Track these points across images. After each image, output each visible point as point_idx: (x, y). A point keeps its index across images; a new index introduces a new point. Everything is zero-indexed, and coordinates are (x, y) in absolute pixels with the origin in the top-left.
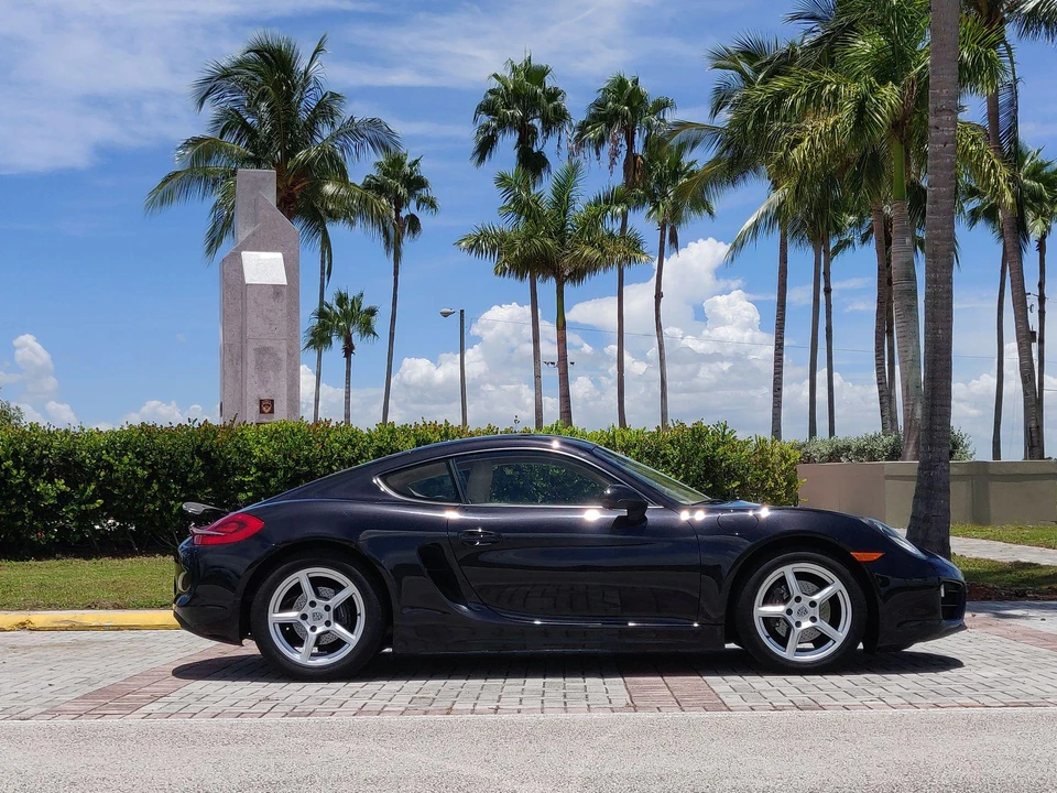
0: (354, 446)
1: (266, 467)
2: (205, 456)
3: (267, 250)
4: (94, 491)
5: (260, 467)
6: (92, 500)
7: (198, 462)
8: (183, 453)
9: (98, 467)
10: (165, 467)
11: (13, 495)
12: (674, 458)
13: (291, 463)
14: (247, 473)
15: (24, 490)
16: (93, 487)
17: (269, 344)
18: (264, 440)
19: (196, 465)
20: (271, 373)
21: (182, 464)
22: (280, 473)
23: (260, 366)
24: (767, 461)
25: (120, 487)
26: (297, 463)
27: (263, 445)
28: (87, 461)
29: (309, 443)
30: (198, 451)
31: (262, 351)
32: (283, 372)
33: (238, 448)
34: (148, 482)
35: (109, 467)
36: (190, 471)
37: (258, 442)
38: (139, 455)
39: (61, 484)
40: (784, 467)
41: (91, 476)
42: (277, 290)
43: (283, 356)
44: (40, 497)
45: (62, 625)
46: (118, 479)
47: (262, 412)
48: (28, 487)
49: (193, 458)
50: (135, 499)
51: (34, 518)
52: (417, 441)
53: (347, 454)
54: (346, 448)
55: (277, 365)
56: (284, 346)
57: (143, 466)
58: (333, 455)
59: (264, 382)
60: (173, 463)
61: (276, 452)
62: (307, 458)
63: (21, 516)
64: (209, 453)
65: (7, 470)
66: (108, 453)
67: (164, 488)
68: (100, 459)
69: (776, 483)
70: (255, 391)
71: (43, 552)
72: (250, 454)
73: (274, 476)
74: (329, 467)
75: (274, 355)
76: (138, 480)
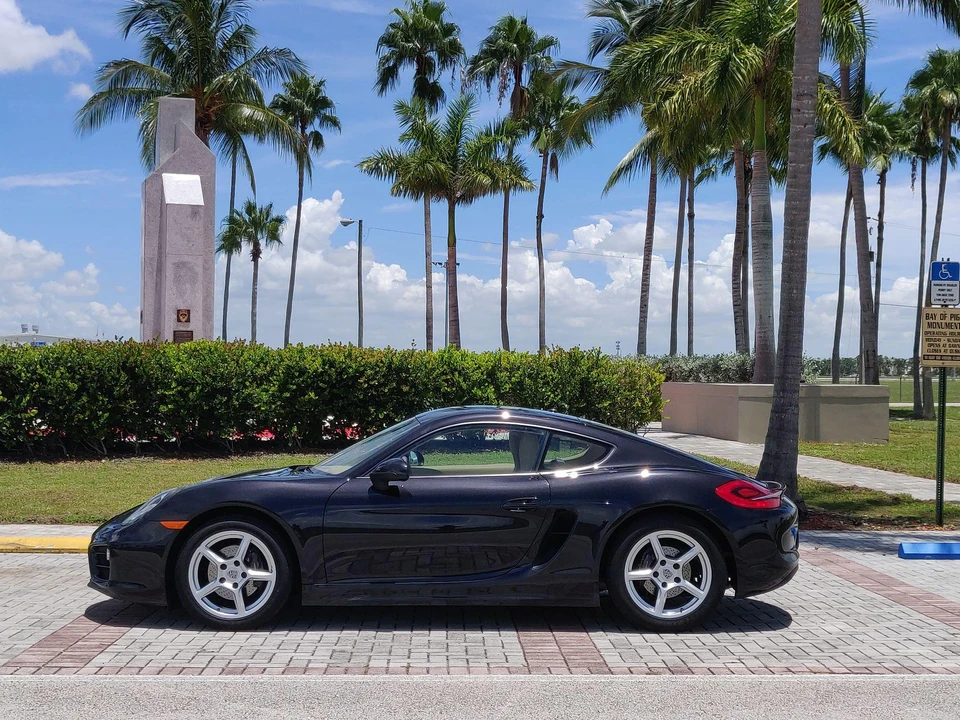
0: (266, 364)
1: (186, 383)
2: (130, 371)
3: (186, 172)
4: (29, 402)
5: (180, 382)
6: (27, 410)
7: (124, 377)
8: (110, 369)
9: (32, 380)
10: (93, 381)
12: (553, 379)
13: (208, 379)
14: (168, 387)
16: (28, 398)
17: (186, 259)
18: (184, 357)
19: (122, 379)
20: (188, 285)
21: (109, 378)
22: (199, 388)
23: (178, 279)
24: (635, 383)
25: (53, 398)
26: (214, 379)
27: (183, 363)
28: (23, 374)
29: (224, 361)
30: (124, 367)
31: (179, 265)
32: (199, 286)
33: (161, 365)
34: (78, 394)
35: (42, 380)
36: (116, 385)
37: (179, 360)
38: (71, 370)
40: (650, 388)
41: (26, 388)
42: (194, 210)
43: (199, 270)
45: (8, 547)
46: (51, 391)
47: (179, 320)
49: (119, 372)
50: (67, 410)
52: (324, 361)
53: (260, 372)
54: (258, 366)
55: (193, 280)
56: (200, 261)
57: (72, 379)
58: (246, 372)
59: (181, 294)
60: (101, 377)
61: (195, 369)
62: (222, 374)
64: (133, 369)
66: (42, 367)
67: (93, 399)
68: (34, 372)
69: (642, 401)
70: (172, 302)
72: (171, 371)
73: (193, 390)
74: (243, 383)
75: (191, 269)
76: (69, 392)
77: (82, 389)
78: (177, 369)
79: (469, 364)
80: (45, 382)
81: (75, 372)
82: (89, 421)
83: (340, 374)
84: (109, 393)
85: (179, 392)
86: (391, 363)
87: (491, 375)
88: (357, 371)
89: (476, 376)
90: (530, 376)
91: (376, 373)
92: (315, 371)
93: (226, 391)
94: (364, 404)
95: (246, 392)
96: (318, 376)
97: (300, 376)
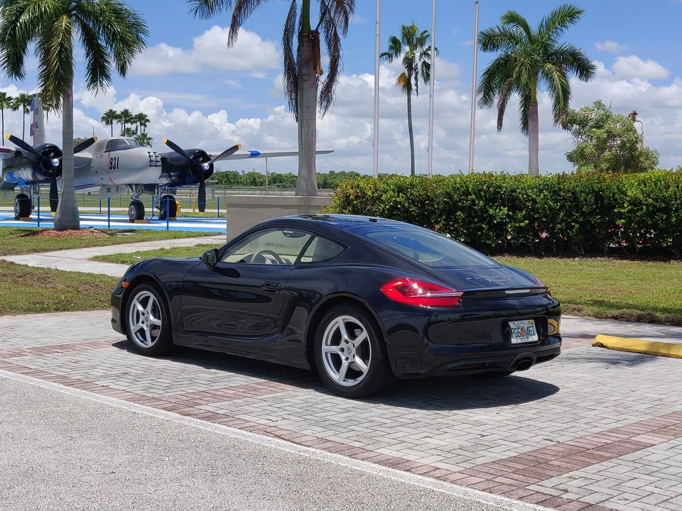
77: (562, 207)
78: (629, 193)
80: (537, 203)
82: (566, 229)
85: (630, 211)
93: (667, 210)
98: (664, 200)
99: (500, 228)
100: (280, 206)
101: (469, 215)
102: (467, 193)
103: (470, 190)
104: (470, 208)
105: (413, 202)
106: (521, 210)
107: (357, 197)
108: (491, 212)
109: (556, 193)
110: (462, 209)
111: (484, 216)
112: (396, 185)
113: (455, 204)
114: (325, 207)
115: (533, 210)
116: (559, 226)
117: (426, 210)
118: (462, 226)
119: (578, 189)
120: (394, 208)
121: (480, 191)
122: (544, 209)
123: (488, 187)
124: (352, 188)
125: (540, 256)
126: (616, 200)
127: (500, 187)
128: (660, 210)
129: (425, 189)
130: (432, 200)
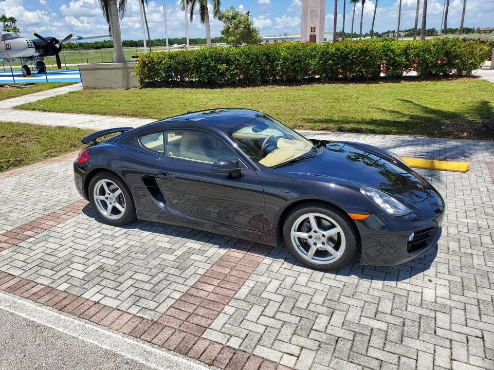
0: (315, 50)
1: (286, 59)
2: (267, 56)
5: (283, 59)
6: (234, 71)
7: (265, 57)
9: (236, 60)
10: (255, 59)
11: (211, 69)
13: (293, 57)
14: (280, 61)
15: (214, 67)
17: (314, 9)
20: (315, 18)
21: (260, 58)
22: (290, 61)
23: (311, 17)
24: (473, 51)
26: (295, 57)
28: (232, 58)
29: (300, 50)
30: (265, 54)
31: (312, 12)
32: (319, 18)
33: (277, 53)
34: (250, 64)
35: (238, 60)
37: (283, 51)
39: (225, 65)
43: (319, 13)
44: (219, 70)
47: (312, 31)
48: (216, 66)
49: (263, 56)
50: (246, 70)
51: (218, 76)
52: (336, 49)
53: (313, 54)
55: (316, 16)
56: (319, 9)
57: (248, 60)
59: (313, 22)
60: (257, 58)
61: (288, 53)
62: (298, 55)
63: (214, 75)
64: (268, 54)
65: (209, 61)
67: (255, 66)
68: (235, 58)
69: (475, 59)
70: (310, 25)
71: (222, 86)
72: (280, 55)
73: (288, 61)
74: (306, 58)
75: (316, 13)
76: (246, 64)
78: (282, 54)
79: (395, 47)
80: (239, 61)
81: (249, 57)
82: (254, 73)
83: (342, 53)
84: (260, 64)
85: (283, 62)
86: (362, 48)
87: (405, 51)
88: (348, 52)
89: (398, 52)
90: (422, 51)
91: (356, 52)
92: (332, 53)
93: (299, 62)
94: (351, 64)
95: (307, 61)
96: (333, 54)
97: (327, 55)
98: (298, 56)
99: (223, 74)
100: (109, 69)
101: (207, 69)
102: (206, 58)
103: (207, 56)
104: (208, 65)
105: (179, 64)
106: (232, 65)
107: (149, 63)
108: (218, 67)
109: (248, 56)
110: (204, 66)
111: (215, 69)
112: (169, 55)
113: (200, 64)
114: (133, 68)
115: (238, 64)
116: (251, 72)
117: (186, 67)
118: (205, 75)
119: (258, 54)
120: (170, 67)
121: (212, 56)
122: (243, 64)
123: (216, 54)
124: (146, 57)
125: (243, 87)
126: (276, 58)
127: (221, 54)
128: (296, 61)
129: (184, 57)
130: (189, 62)
